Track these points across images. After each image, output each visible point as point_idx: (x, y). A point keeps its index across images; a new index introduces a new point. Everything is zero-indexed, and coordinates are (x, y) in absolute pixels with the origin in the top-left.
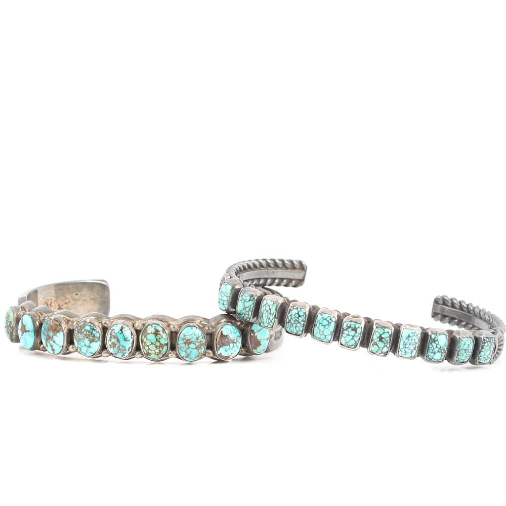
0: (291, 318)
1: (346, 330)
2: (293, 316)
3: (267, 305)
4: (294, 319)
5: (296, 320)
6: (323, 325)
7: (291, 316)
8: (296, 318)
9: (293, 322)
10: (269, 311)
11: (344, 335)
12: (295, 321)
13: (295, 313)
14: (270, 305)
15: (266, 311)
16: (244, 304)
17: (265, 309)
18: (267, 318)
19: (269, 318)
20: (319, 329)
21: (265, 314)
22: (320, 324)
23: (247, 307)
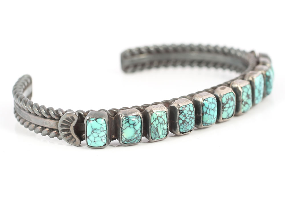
0: (186, 118)
1: (227, 103)
2: (187, 115)
3: (159, 118)
4: (188, 118)
5: (190, 117)
7: (184, 116)
8: (190, 116)
9: (187, 120)
10: (163, 122)
12: (189, 119)
13: (188, 111)
14: (162, 116)
15: (161, 124)
16: (134, 128)
17: (159, 122)
18: (163, 130)
19: (164, 129)
20: (210, 115)
21: (160, 127)
22: (210, 109)
23: (138, 130)
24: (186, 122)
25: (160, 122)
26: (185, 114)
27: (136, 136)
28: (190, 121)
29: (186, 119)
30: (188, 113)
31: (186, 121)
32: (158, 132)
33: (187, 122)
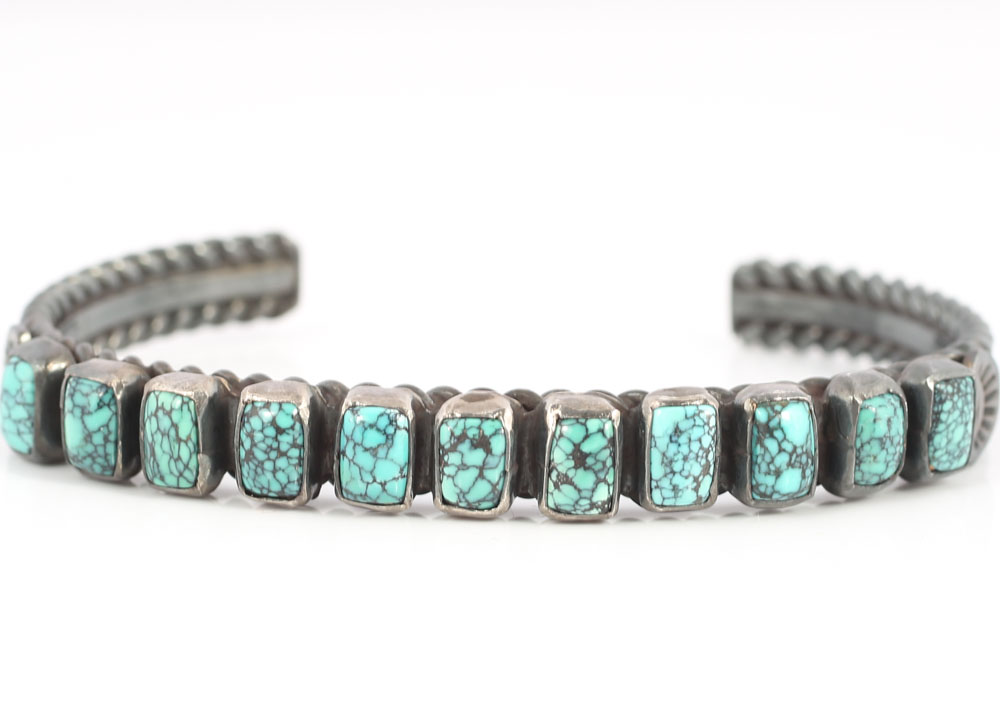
0: (254, 444)
1: (453, 449)
2: (258, 436)
3: (160, 413)
4: (263, 446)
5: (271, 447)
6: (366, 450)
7: (250, 435)
8: (269, 441)
9: (260, 455)
10: (172, 433)
11: (447, 470)
12: (266, 452)
13: (263, 423)
14: (172, 409)
15: (163, 435)
16: (83, 422)
17: (158, 429)
18: (171, 457)
19: (176, 456)
20: (358, 465)
21: (161, 446)
22: (358, 444)
23: (95, 432)
24: (255, 458)
25: (162, 429)
26: (253, 431)
27: (90, 448)
28: (269, 459)
29: (255, 450)
30: (262, 431)
31: (253, 454)
32: (155, 459)
33: (259, 462)
